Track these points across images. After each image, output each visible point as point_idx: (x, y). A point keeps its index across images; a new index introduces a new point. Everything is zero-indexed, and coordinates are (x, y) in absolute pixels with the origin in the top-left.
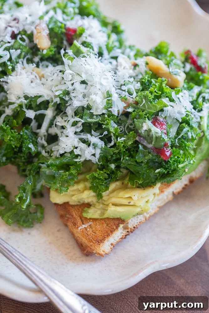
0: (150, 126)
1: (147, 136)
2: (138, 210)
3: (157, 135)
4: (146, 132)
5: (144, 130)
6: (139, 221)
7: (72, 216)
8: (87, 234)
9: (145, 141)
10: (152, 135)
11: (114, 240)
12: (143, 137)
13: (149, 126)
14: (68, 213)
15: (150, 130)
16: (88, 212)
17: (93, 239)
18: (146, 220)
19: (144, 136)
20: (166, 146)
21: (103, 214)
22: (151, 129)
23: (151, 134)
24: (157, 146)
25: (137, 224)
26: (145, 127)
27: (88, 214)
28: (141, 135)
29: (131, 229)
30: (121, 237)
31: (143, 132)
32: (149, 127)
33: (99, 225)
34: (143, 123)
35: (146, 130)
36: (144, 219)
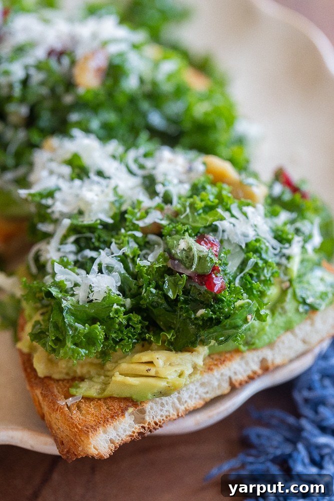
0: (190, 242)
1: (184, 259)
2: (162, 384)
3: (201, 254)
4: (184, 252)
5: (180, 250)
6: (165, 413)
7: (52, 393)
8: (71, 418)
9: (182, 266)
10: (193, 255)
11: (117, 435)
12: (179, 260)
13: (188, 243)
14: (46, 388)
15: (190, 249)
16: (79, 387)
17: (79, 424)
18: (178, 415)
19: (181, 258)
20: (215, 272)
21: (103, 390)
22: (192, 247)
23: (191, 254)
24: (200, 271)
25: (162, 418)
26: (183, 245)
27: (78, 390)
28: (176, 256)
29: (149, 424)
30: (131, 434)
31: (178, 251)
32: (188, 245)
33: (94, 408)
34: (179, 240)
35: (184, 249)
36: (175, 414)
